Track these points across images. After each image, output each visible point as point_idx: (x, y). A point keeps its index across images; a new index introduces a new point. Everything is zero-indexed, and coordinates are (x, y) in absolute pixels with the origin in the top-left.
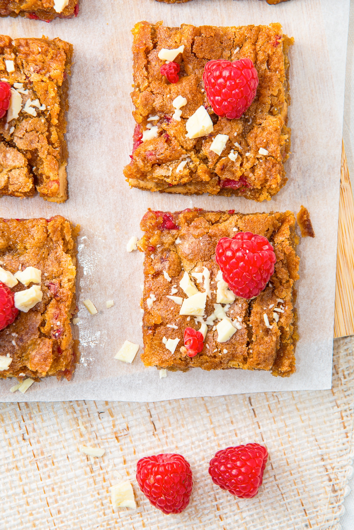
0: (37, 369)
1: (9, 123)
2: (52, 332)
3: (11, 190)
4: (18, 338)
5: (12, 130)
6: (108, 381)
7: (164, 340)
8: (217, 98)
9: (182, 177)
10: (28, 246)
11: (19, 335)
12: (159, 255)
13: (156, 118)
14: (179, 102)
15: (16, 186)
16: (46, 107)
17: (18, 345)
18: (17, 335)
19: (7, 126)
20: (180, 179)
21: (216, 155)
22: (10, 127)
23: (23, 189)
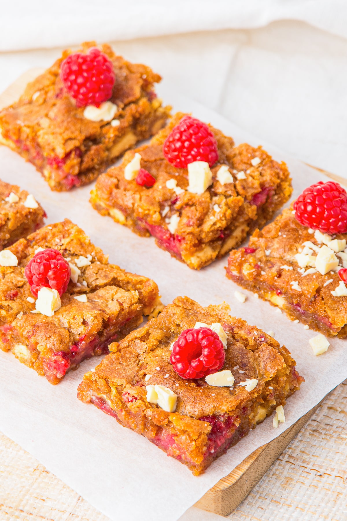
0: (276, 368)
1: (78, 282)
2: (258, 342)
3: (127, 307)
4: (240, 367)
5: (85, 283)
6: (330, 371)
7: (333, 293)
8: (193, 153)
9: (224, 214)
10: (178, 322)
11: (238, 364)
12: (266, 268)
13: (167, 210)
14: (171, 184)
15: (127, 301)
16: (91, 255)
17: (246, 370)
18: (238, 366)
19: (79, 284)
20: (225, 217)
21: (230, 184)
22: (81, 283)
23: (134, 299)
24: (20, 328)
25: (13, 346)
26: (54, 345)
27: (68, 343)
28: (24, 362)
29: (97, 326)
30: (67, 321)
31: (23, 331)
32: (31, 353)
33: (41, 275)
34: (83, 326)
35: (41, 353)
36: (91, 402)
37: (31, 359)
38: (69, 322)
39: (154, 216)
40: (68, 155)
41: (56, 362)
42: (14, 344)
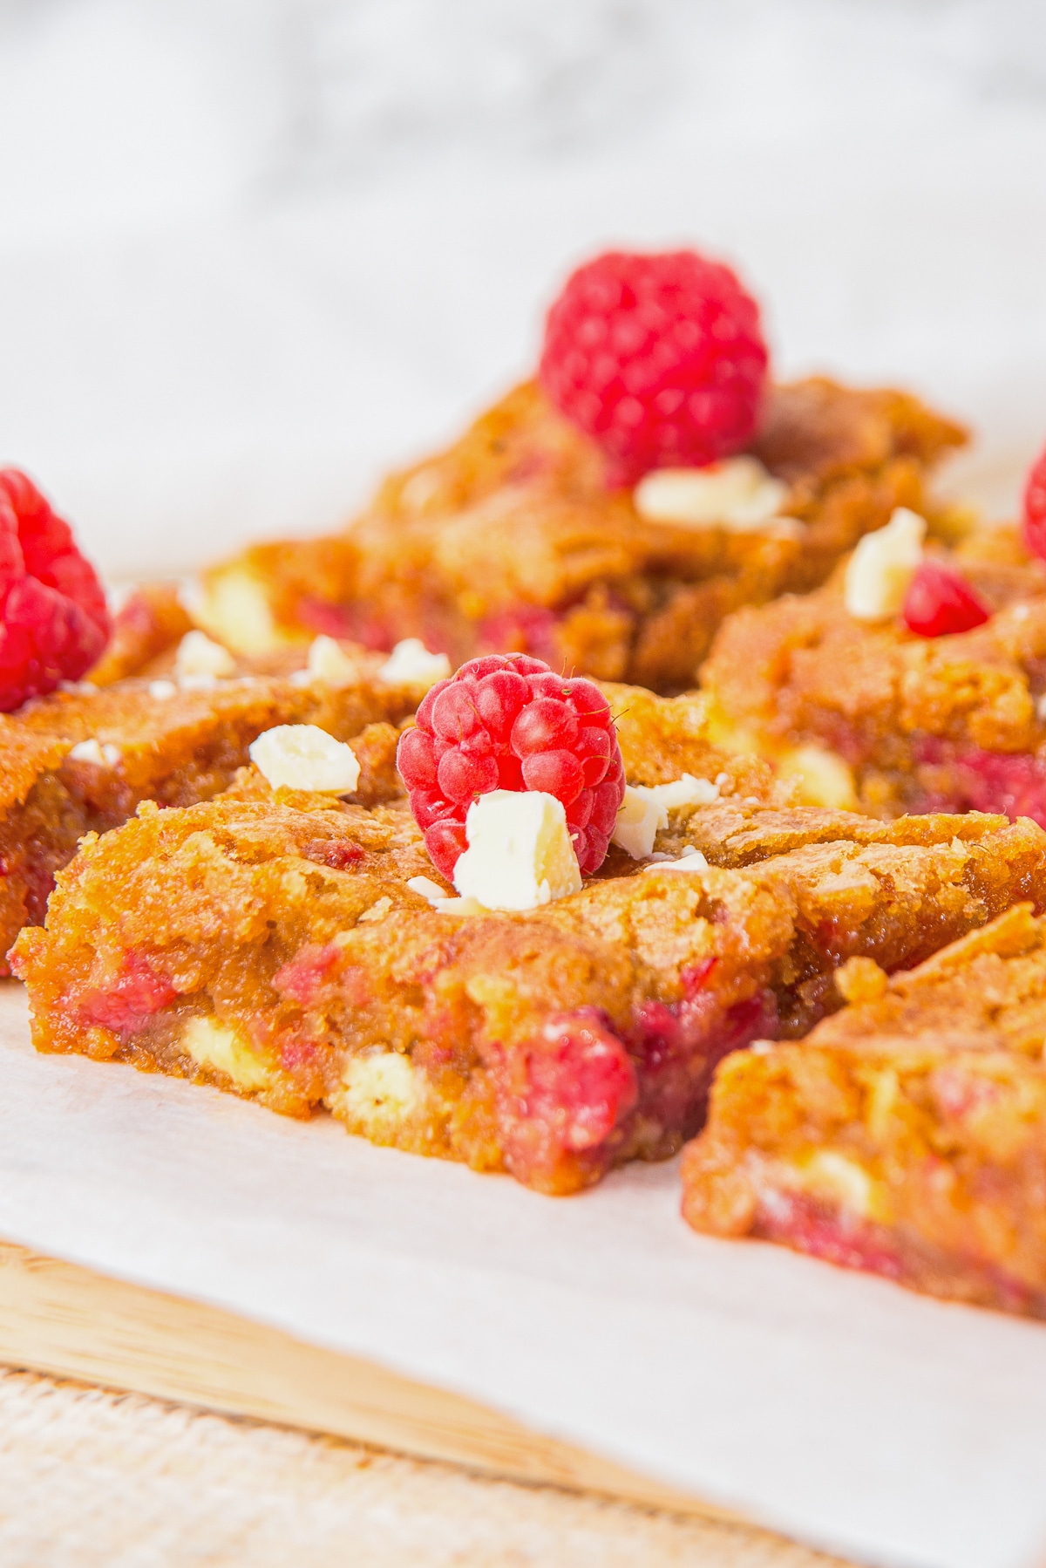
24: (378, 950)
25: (340, 1067)
26: (553, 984)
27: (628, 989)
28: (394, 1143)
29: (774, 925)
30: (618, 912)
31: (393, 959)
32: (431, 1078)
33: (479, 737)
34: (702, 923)
35: (491, 1015)
36: (757, 1229)
37: (431, 1105)
38: (627, 919)
39: (1002, 701)
40: (571, 600)
41: (565, 1052)
42: (347, 1055)
